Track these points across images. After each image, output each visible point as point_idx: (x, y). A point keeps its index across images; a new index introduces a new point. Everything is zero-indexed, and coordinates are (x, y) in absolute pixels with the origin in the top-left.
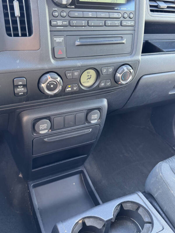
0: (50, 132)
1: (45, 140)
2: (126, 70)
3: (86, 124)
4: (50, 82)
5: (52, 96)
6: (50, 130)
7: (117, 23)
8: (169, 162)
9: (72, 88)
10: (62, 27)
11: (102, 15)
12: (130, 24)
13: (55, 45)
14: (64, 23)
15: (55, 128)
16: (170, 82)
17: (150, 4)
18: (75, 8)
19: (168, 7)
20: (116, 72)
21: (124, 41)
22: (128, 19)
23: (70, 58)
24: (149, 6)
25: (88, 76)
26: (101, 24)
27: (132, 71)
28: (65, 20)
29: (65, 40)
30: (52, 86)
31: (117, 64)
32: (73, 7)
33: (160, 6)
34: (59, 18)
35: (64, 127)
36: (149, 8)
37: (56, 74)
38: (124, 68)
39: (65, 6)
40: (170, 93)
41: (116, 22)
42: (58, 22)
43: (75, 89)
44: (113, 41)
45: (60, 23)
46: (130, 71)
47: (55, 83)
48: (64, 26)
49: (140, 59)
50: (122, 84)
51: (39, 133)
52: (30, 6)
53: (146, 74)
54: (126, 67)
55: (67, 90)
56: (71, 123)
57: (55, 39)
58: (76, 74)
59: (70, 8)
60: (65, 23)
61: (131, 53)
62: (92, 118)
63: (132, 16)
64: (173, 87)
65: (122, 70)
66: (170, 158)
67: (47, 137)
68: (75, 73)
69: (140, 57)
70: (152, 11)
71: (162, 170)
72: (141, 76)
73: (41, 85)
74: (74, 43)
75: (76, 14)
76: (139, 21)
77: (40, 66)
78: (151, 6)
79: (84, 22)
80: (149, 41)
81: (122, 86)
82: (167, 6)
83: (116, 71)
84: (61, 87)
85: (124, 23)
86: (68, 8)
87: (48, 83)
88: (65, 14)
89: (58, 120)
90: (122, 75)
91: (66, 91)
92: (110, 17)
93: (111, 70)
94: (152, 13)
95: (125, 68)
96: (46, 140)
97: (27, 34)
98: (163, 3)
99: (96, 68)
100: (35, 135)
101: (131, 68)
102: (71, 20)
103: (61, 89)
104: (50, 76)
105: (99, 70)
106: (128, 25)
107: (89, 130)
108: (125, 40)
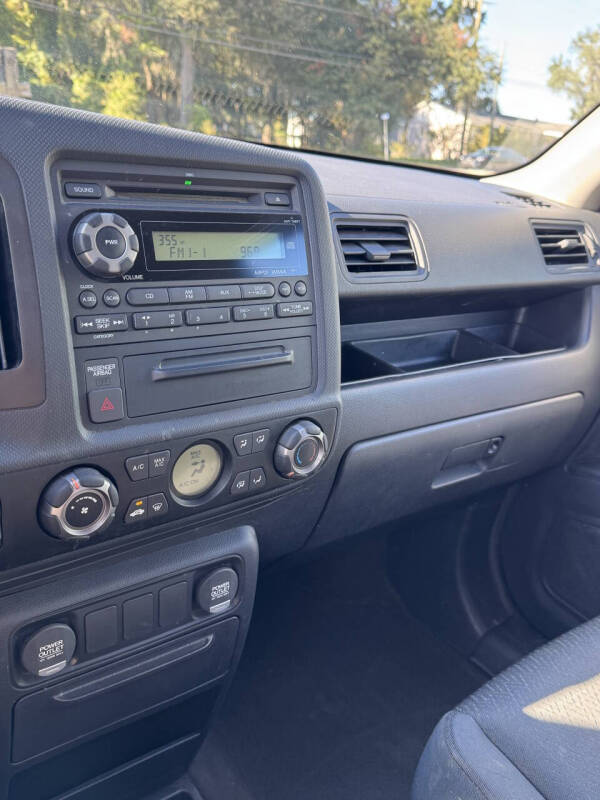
0: (73, 668)
1: (56, 698)
2: (305, 436)
3: (192, 620)
4: (78, 497)
5: (82, 543)
6: (74, 661)
7: (266, 310)
8: (473, 709)
9: (147, 507)
10: (110, 335)
11: (222, 292)
12: (299, 312)
13: (91, 385)
14: (115, 323)
15: (89, 650)
16: (429, 454)
17: (348, 253)
18: (146, 279)
19: (393, 256)
20: (277, 443)
21: (289, 358)
22: (294, 297)
23: (136, 418)
24: (342, 258)
25: (196, 464)
26: (221, 317)
27: (321, 436)
28: (118, 316)
29: (121, 370)
30: (85, 510)
31: (278, 420)
32: (140, 277)
33: (373, 256)
34: (101, 308)
35: (123, 642)
36: (344, 264)
37: (97, 473)
38: (300, 431)
39: (117, 278)
40: (435, 487)
41: (262, 309)
42: (98, 321)
43: (157, 508)
44: (258, 358)
45: (102, 323)
46: (317, 438)
47: (95, 501)
48: (116, 331)
49: (340, 400)
50: (297, 478)
51: (37, 677)
52: (13, 283)
53: (361, 438)
54: (304, 426)
55: (133, 515)
56: (145, 624)
57: (90, 369)
58: (159, 462)
59: (130, 281)
60: (119, 322)
61: (312, 388)
62: (214, 595)
63: (302, 288)
64: (442, 469)
65: (293, 436)
66: (473, 696)
67: (65, 688)
68: (156, 461)
69: (339, 395)
70: (351, 269)
71: (458, 739)
72: (346, 448)
73: (49, 511)
74: (149, 374)
75: (150, 296)
76: (323, 302)
77: (44, 454)
78: (348, 257)
79: (173, 315)
80: (353, 343)
81: (296, 483)
82: (389, 253)
83: (276, 440)
84: (112, 509)
85: (285, 310)
86: (126, 281)
87: (73, 503)
88: (117, 298)
89: (99, 620)
90: (296, 452)
91: (128, 521)
92: (246, 296)
93: (262, 440)
94: (354, 274)
95: (302, 431)
96: (60, 697)
97: (4, 361)
98: (379, 246)
99: (219, 439)
100: (21, 684)
101: (319, 429)
102: (133, 313)
103: (114, 515)
104: (77, 481)
105: (228, 445)
106: (293, 312)
107: (204, 639)
108: (292, 352)
